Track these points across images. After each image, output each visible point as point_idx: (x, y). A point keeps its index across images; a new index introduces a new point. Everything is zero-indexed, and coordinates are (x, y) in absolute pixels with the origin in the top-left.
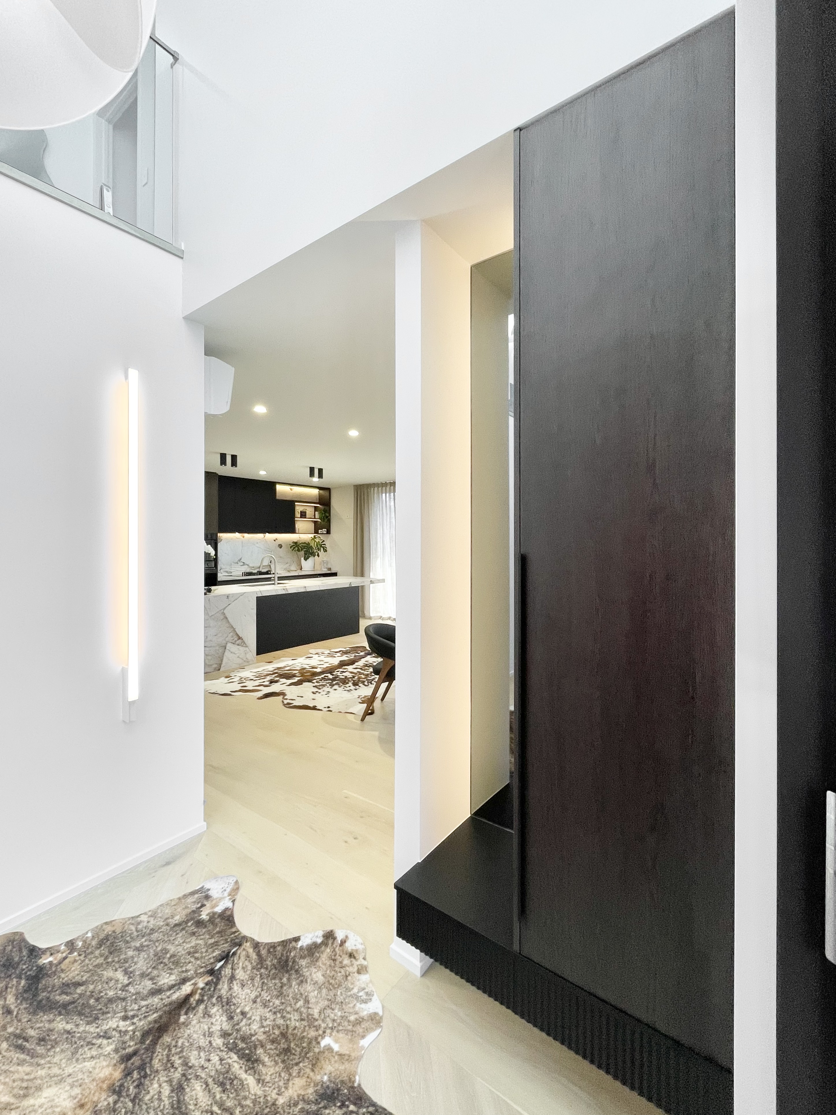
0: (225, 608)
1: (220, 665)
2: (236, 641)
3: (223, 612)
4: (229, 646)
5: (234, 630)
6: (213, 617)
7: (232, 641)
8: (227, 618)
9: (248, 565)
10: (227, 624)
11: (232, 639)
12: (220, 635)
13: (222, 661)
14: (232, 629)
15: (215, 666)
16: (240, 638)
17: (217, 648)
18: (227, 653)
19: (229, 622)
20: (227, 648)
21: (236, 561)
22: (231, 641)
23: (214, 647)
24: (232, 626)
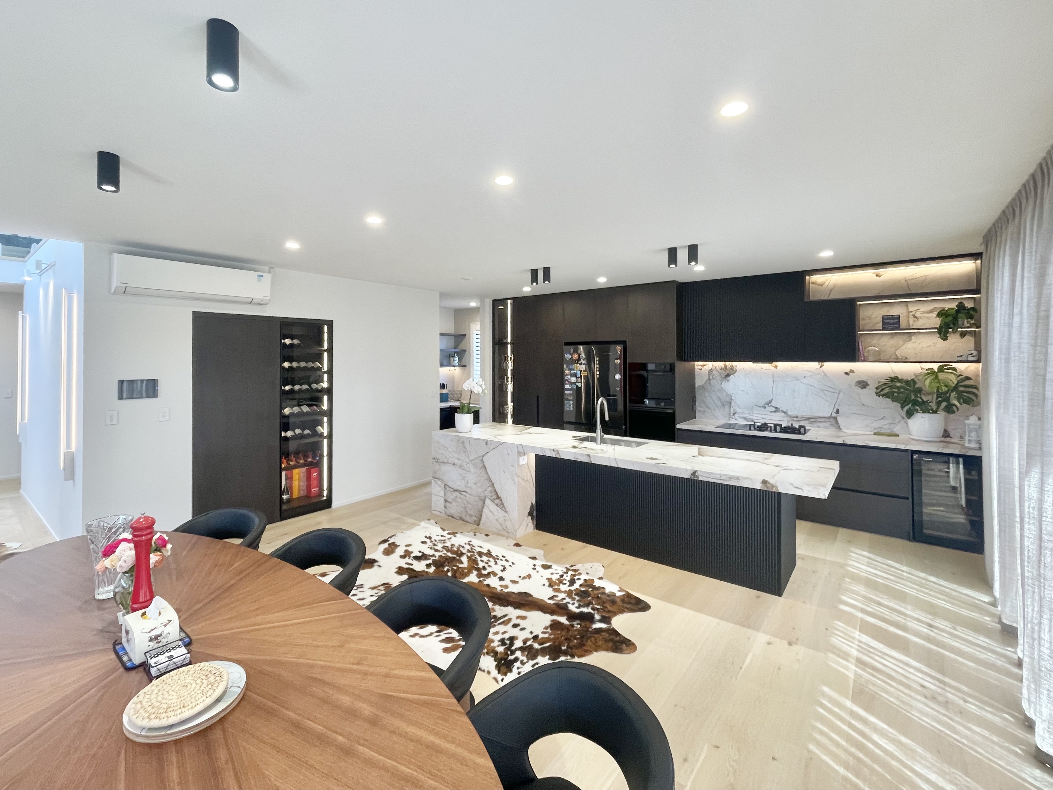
0: (483, 456)
1: (480, 519)
2: (494, 499)
3: (482, 460)
4: (488, 502)
5: (493, 485)
6: (473, 462)
7: (492, 498)
8: (485, 468)
9: (784, 412)
10: (485, 476)
11: (491, 495)
12: (479, 485)
13: (481, 515)
14: (490, 483)
15: (475, 519)
16: (498, 498)
17: (477, 499)
18: (486, 510)
19: (487, 473)
20: (486, 503)
21: (762, 402)
22: (489, 497)
23: (474, 496)
24: (490, 479)
